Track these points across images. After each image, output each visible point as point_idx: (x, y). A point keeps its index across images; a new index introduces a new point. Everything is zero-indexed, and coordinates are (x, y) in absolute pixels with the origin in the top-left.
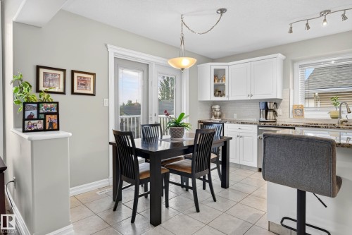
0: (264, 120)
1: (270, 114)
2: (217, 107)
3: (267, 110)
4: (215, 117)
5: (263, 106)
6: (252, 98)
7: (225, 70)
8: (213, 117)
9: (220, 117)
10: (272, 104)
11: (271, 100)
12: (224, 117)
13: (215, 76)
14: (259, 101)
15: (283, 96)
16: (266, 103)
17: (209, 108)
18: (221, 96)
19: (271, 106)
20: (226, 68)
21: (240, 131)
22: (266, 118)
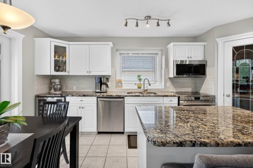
0: (99, 91)
1: (104, 87)
2: (57, 81)
3: (101, 83)
4: (55, 90)
5: (98, 81)
6: (91, 74)
7: (65, 48)
8: (53, 90)
9: (60, 89)
10: (105, 79)
11: (104, 76)
12: (64, 90)
13: (55, 52)
14: (95, 77)
15: (112, 73)
16: (101, 78)
17: (48, 81)
18: (62, 71)
19: (104, 80)
20: (67, 46)
21: (82, 102)
22: (101, 90)
